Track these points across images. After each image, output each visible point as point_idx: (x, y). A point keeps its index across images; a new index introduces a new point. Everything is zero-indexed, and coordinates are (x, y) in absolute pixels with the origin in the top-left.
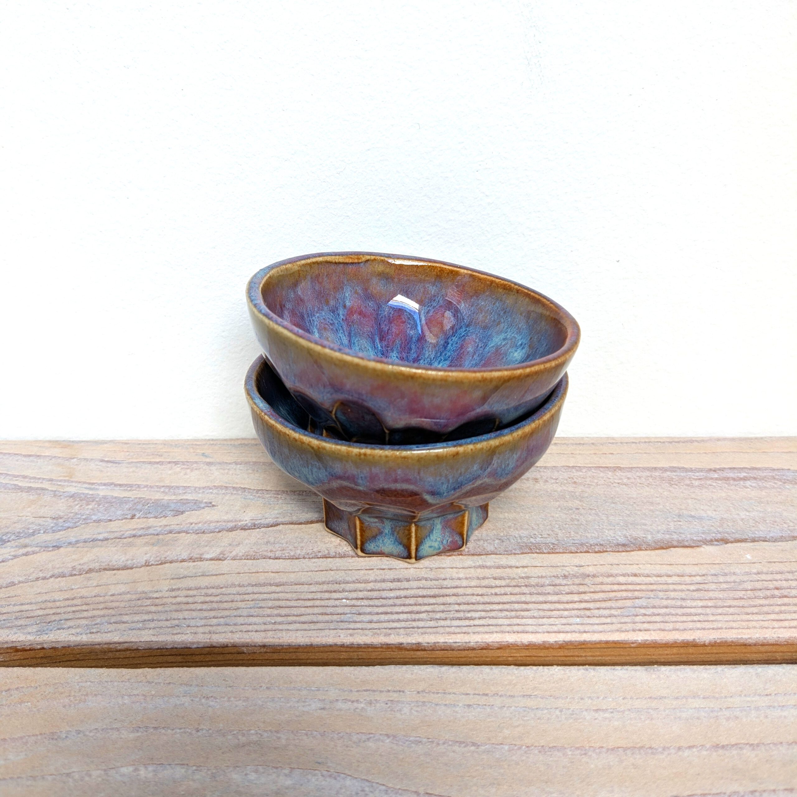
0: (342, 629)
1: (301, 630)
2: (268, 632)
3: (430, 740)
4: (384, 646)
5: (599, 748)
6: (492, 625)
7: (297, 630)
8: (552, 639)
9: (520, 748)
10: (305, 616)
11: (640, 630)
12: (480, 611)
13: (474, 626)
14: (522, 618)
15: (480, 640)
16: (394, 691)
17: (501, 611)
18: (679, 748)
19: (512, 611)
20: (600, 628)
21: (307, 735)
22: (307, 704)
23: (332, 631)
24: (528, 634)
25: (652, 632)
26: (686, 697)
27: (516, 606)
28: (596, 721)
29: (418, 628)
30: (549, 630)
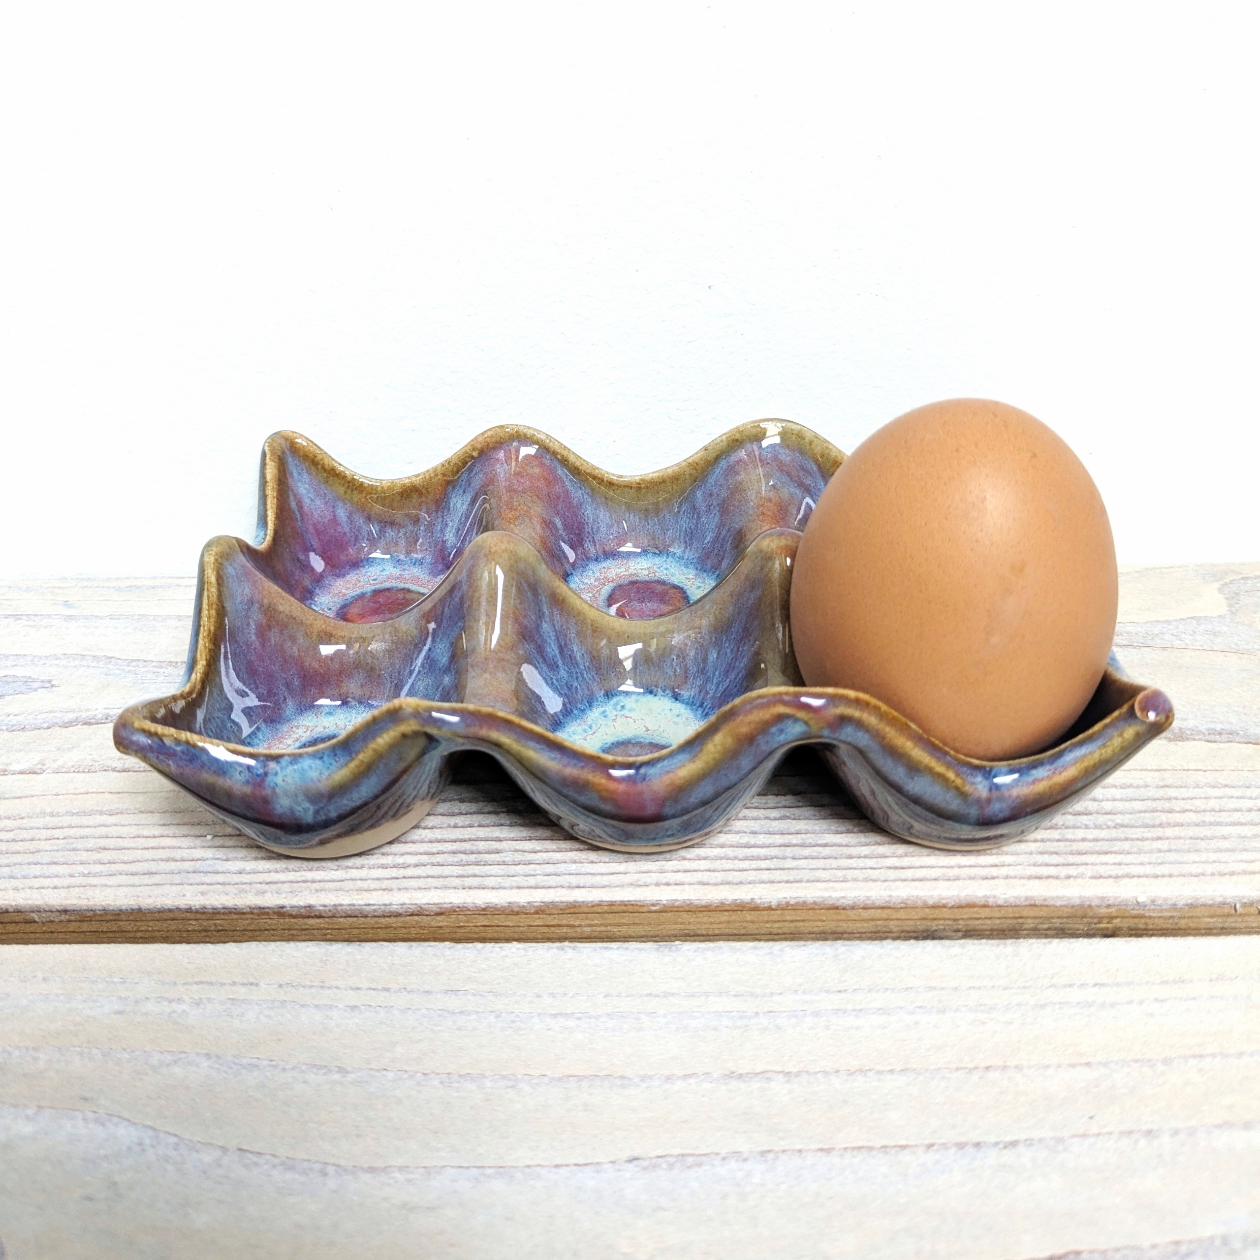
0: (191, 884)
1: (126, 886)
2: (71, 889)
3: (273, 1063)
4: (256, 911)
5: (538, 1077)
6: (432, 877)
7: (119, 886)
8: (522, 898)
9: (411, 1077)
10: (140, 864)
11: (668, 884)
12: (421, 854)
13: (404, 877)
14: (484, 865)
15: (408, 901)
16: (243, 984)
17: (454, 853)
18: (668, 1078)
19: (472, 853)
20: (605, 880)
21: (81, 1054)
22: (98, 1004)
23: (174, 888)
24: (485, 891)
25: (686, 887)
26: (706, 994)
27: (482, 846)
28: (549, 1033)
29: (313, 882)
30: (521, 885)
